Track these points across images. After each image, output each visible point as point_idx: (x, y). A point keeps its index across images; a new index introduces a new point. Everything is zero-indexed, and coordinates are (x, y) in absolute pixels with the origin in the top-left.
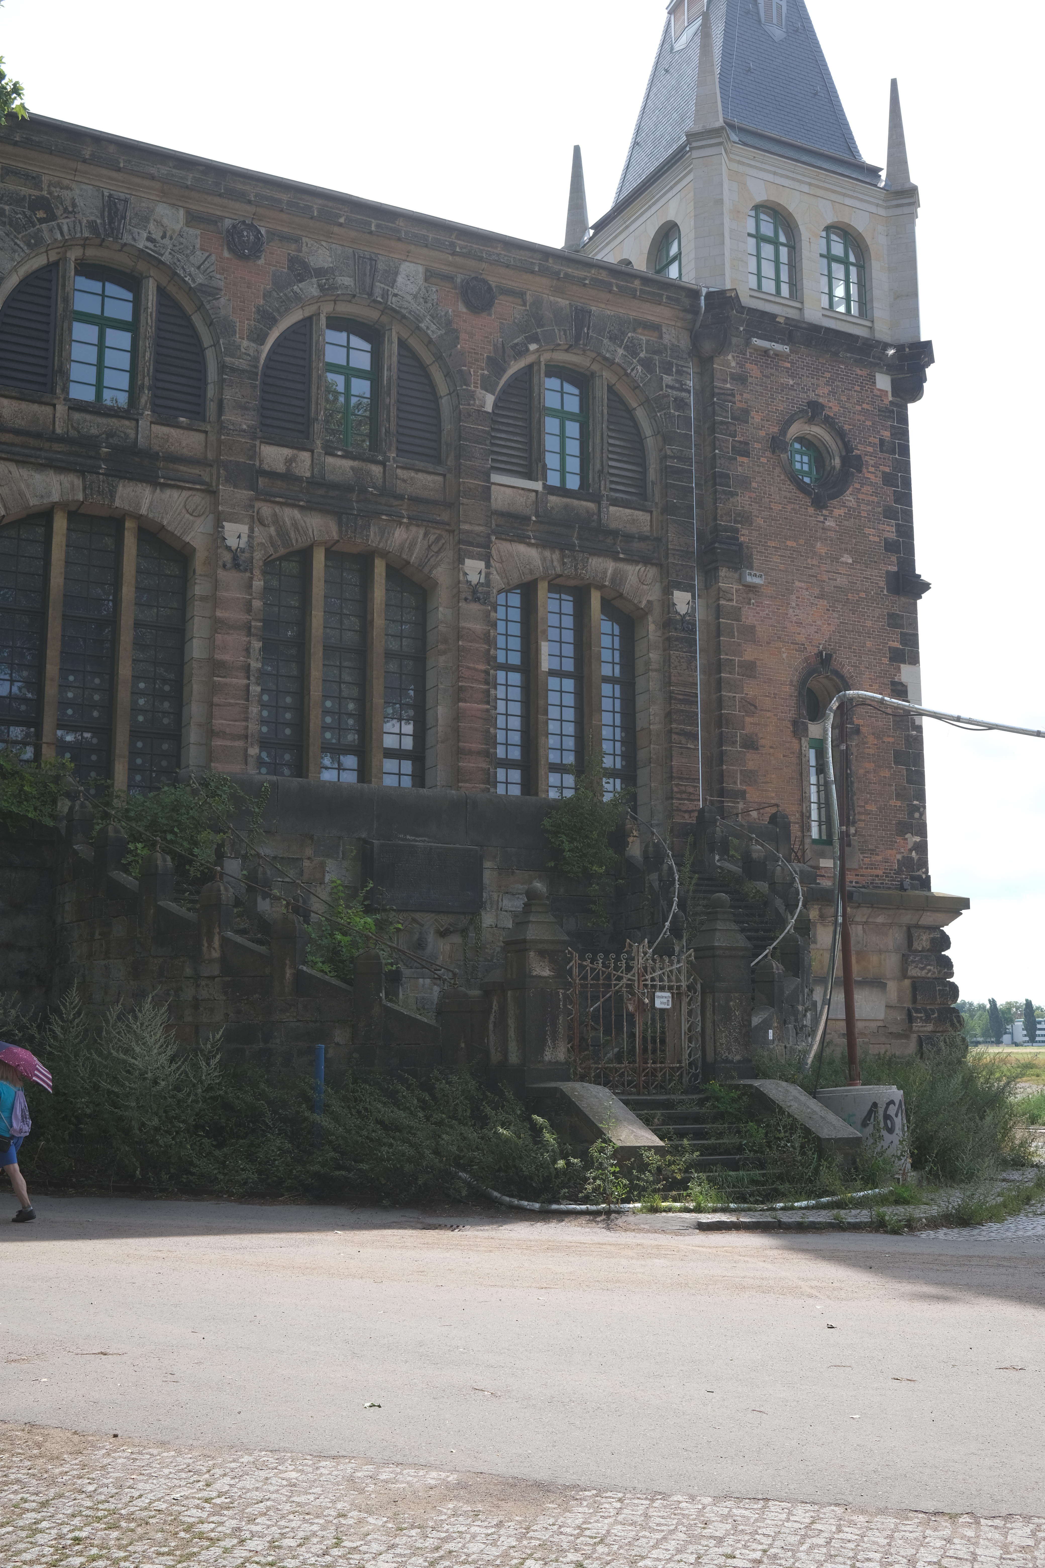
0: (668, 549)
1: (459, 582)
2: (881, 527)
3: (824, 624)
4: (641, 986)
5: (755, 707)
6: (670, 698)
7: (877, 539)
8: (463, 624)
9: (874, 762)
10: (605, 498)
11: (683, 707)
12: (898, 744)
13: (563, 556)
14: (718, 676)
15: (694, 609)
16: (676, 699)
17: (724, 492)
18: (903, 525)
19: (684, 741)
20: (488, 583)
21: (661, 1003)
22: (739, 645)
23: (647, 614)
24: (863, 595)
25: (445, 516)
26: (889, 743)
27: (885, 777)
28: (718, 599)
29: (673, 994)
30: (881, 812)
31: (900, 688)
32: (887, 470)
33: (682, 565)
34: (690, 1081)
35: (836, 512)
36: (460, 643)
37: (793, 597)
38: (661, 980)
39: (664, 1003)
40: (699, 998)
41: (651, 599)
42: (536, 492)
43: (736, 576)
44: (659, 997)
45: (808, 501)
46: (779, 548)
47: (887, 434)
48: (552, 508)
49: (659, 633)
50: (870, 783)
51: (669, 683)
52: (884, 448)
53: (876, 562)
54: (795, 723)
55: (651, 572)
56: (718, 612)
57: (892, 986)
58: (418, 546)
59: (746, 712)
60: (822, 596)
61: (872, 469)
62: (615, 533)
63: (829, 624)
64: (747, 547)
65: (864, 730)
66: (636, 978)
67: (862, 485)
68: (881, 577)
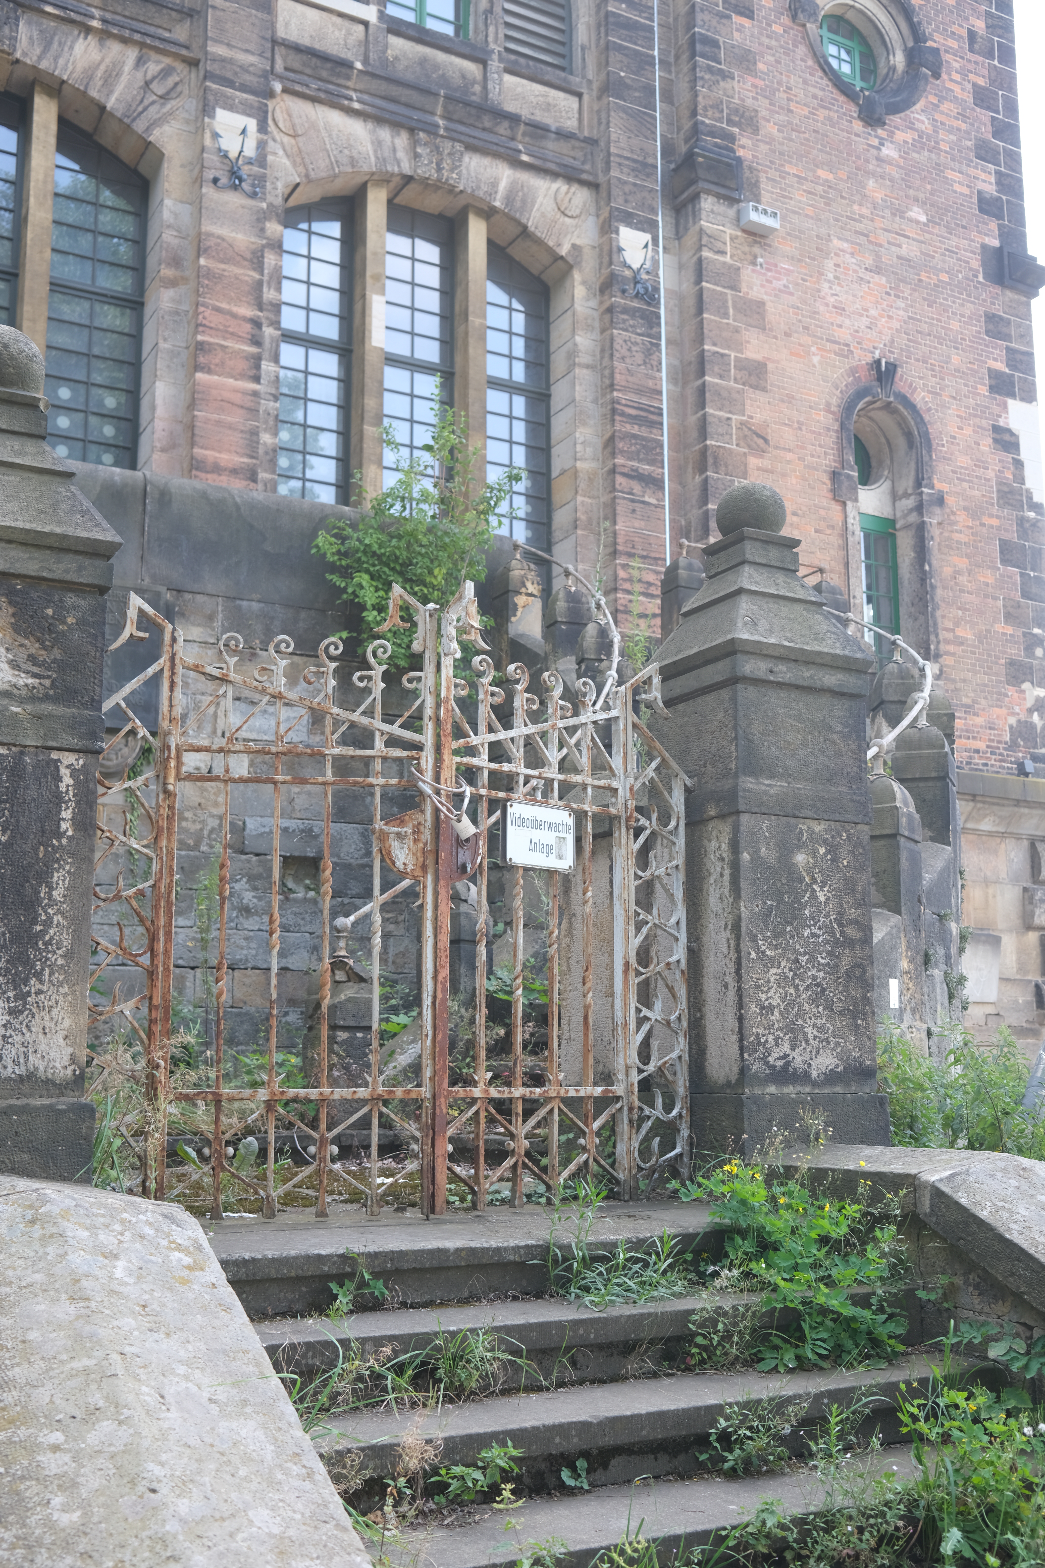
0: (609, 154)
1: (203, 150)
2: (972, 171)
3: (882, 316)
4: (448, 773)
5: (766, 441)
6: (613, 412)
7: (966, 191)
8: (207, 227)
9: (968, 556)
10: (495, 57)
11: (635, 430)
12: (1006, 530)
13: (415, 143)
14: (700, 382)
15: (655, 263)
16: (623, 414)
17: (710, 69)
18: (1008, 175)
19: (637, 488)
20: (261, 160)
21: (534, 846)
22: (737, 331)
23: (571, 267)
24: (945, 277)
25: (181, 33)
26: (992, 527)
27: (987, 585)
28: (700, 248)
29: (580, 817)
30: (981, 642)
31: (1007, 437)
32: (981, 82)
33: (635, 185)
34: (645, 1152)
35: (900, 136)
36: (202, 261)
37: (829, 264)
38: (534, 759)
39: (546, 849)
40: (681, 841)
41: (578, 242)
42: (366, 24)
43: (731, 212)
44: (522, 822)
45: (854, 110)
46: (806, 179)
47: (980, 25)
48: (396, 58)
49: (593, 303)
50: (963, 591)
51: (612, 387)
52: (976, 47)
53: (964, 227)
54: (835, 476)
55: (580, 197)
56: (699, 271)
57: (1009, 942)
58: (124, 79)
59: (749, 446)
60: (877, 270)
61: (957, 77)
62: (514, 119)
63: (890, 317)
64: (750, 168)
65: (950, 500)
66: (427, 738)
67: (941, 99)
68: (974, 253)
